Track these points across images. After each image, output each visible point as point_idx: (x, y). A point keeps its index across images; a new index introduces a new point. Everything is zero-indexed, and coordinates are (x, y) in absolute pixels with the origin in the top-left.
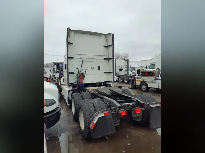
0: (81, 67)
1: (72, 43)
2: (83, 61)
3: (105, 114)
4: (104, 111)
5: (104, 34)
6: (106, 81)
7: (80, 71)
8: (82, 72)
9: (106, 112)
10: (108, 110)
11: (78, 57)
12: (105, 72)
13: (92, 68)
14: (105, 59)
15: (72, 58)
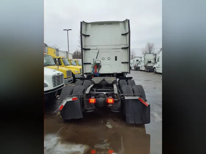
0: (96, 58)
1: (89, 36)
2: (99, 51)
3: (73, 99)
4: (73, 96)
5: (121, 22)
6: (123, 71)
7: (95, 62)
8: (97, 62)
9: (74, 97)
10: (76, 96)
11: (95, 48)
12: (123, 63)
13: (109, 59)
14: (123, 48)
15: (89, 49)
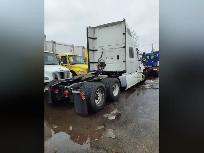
0: (101, 58)
1: (96, 38)
2: (103, 52)
3: (48, 89)
8: (102, 61)
11: (100, 48)
13: (112, 58)
15: (97, 50)
